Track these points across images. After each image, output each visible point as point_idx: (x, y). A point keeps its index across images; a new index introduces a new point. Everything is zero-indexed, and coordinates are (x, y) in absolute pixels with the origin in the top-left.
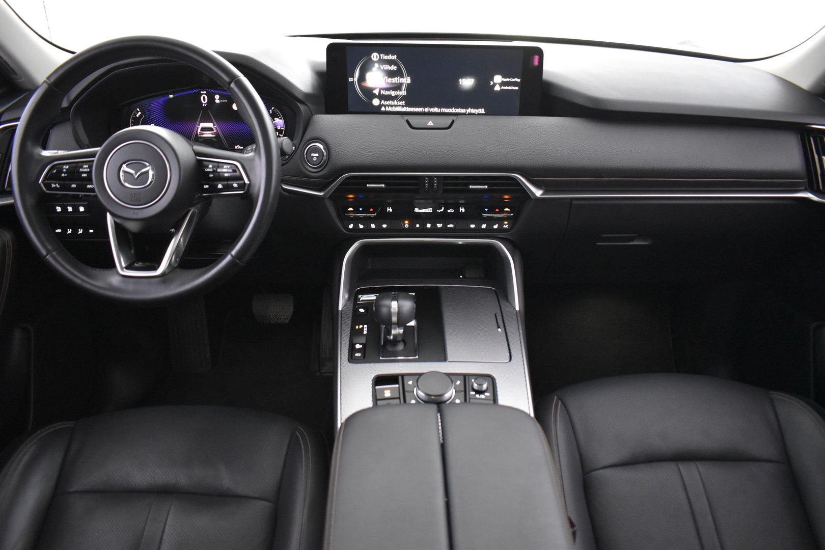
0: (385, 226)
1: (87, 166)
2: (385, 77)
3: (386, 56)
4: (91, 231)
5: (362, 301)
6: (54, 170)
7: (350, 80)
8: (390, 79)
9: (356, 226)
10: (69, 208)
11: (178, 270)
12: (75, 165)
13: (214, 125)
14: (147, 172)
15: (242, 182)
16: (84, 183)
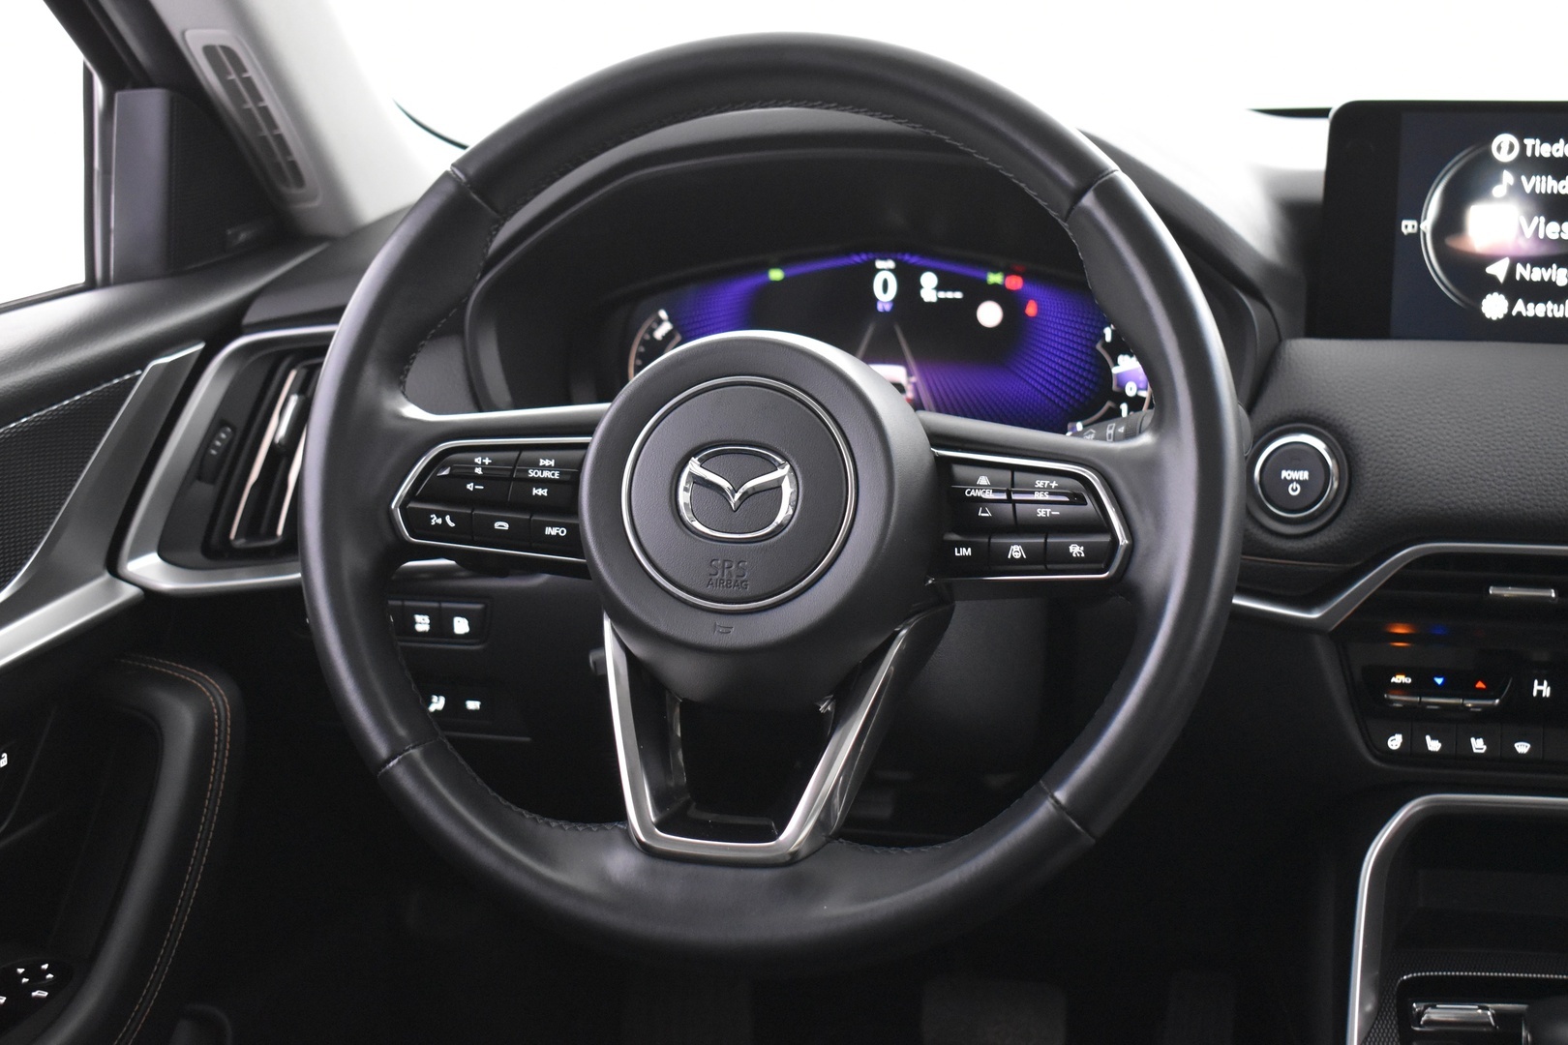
0: (1522, 748)
1: (552, 463)
2: (1536, 219)
3: (1546, 146)
4: (473, 705)
5: (1429, 1023)
6: (444, 468)
7: (1408, 226)
8: (1554, 226)
9: (1413, 744)
10: (418, 618)
11: (842, 845)
12: (514, 455)
13: (909, 374)
14: (776, 488)
15: (1106, 539)
16: (535, 518)
